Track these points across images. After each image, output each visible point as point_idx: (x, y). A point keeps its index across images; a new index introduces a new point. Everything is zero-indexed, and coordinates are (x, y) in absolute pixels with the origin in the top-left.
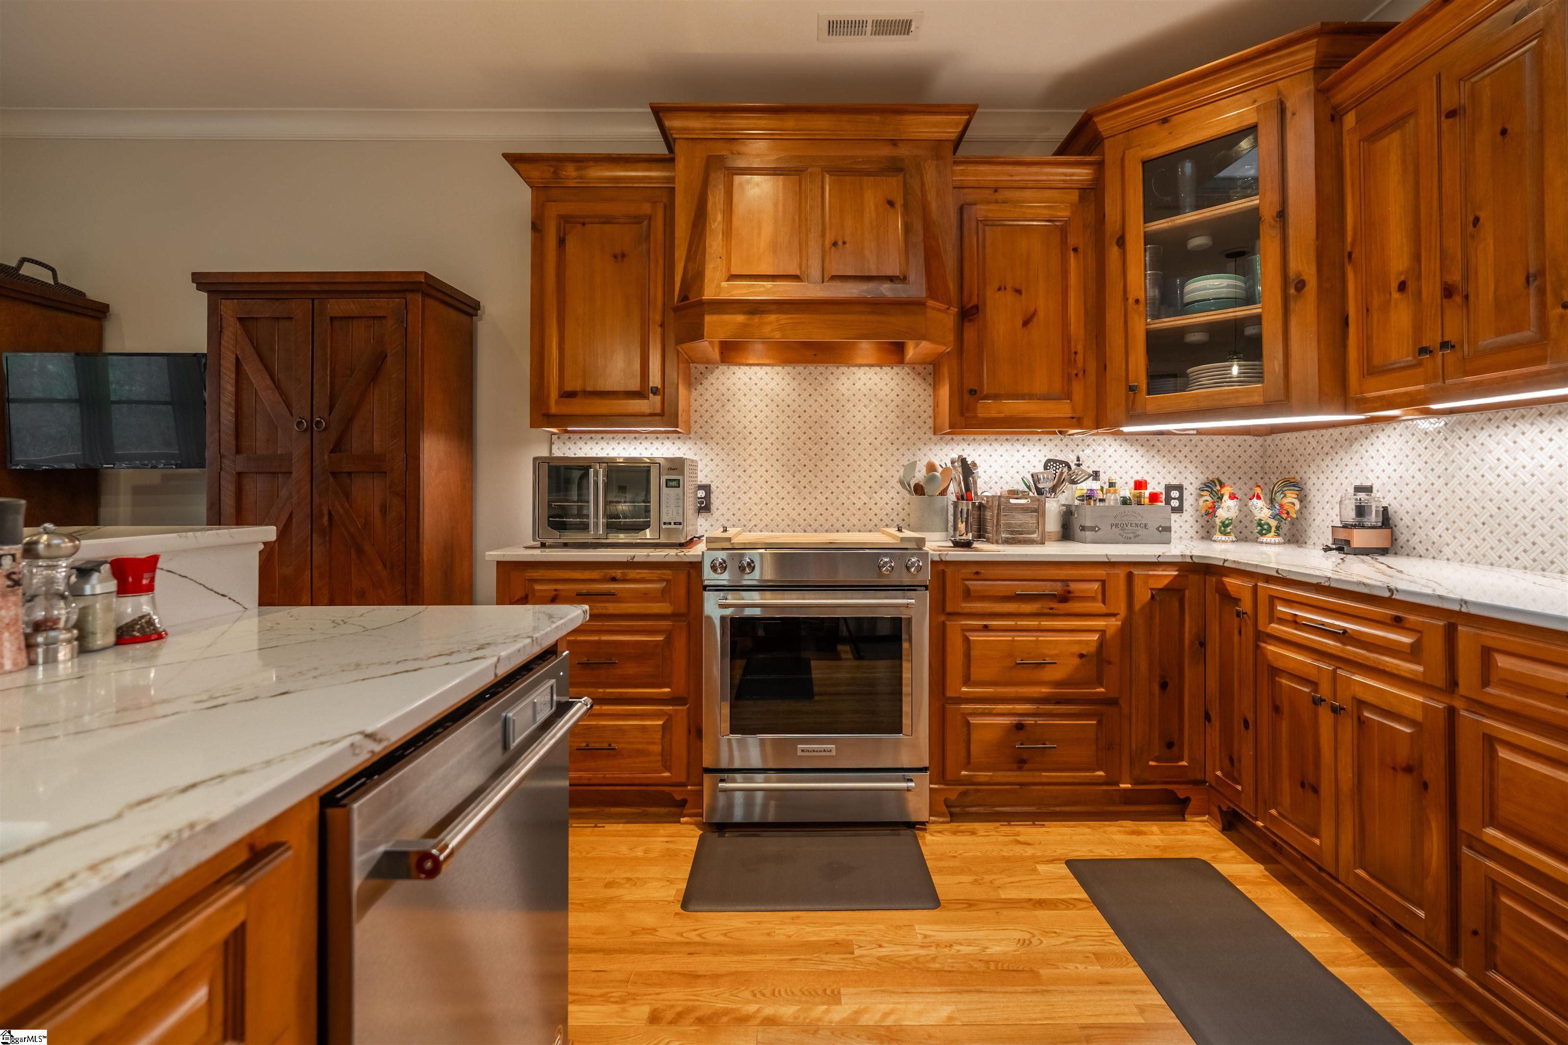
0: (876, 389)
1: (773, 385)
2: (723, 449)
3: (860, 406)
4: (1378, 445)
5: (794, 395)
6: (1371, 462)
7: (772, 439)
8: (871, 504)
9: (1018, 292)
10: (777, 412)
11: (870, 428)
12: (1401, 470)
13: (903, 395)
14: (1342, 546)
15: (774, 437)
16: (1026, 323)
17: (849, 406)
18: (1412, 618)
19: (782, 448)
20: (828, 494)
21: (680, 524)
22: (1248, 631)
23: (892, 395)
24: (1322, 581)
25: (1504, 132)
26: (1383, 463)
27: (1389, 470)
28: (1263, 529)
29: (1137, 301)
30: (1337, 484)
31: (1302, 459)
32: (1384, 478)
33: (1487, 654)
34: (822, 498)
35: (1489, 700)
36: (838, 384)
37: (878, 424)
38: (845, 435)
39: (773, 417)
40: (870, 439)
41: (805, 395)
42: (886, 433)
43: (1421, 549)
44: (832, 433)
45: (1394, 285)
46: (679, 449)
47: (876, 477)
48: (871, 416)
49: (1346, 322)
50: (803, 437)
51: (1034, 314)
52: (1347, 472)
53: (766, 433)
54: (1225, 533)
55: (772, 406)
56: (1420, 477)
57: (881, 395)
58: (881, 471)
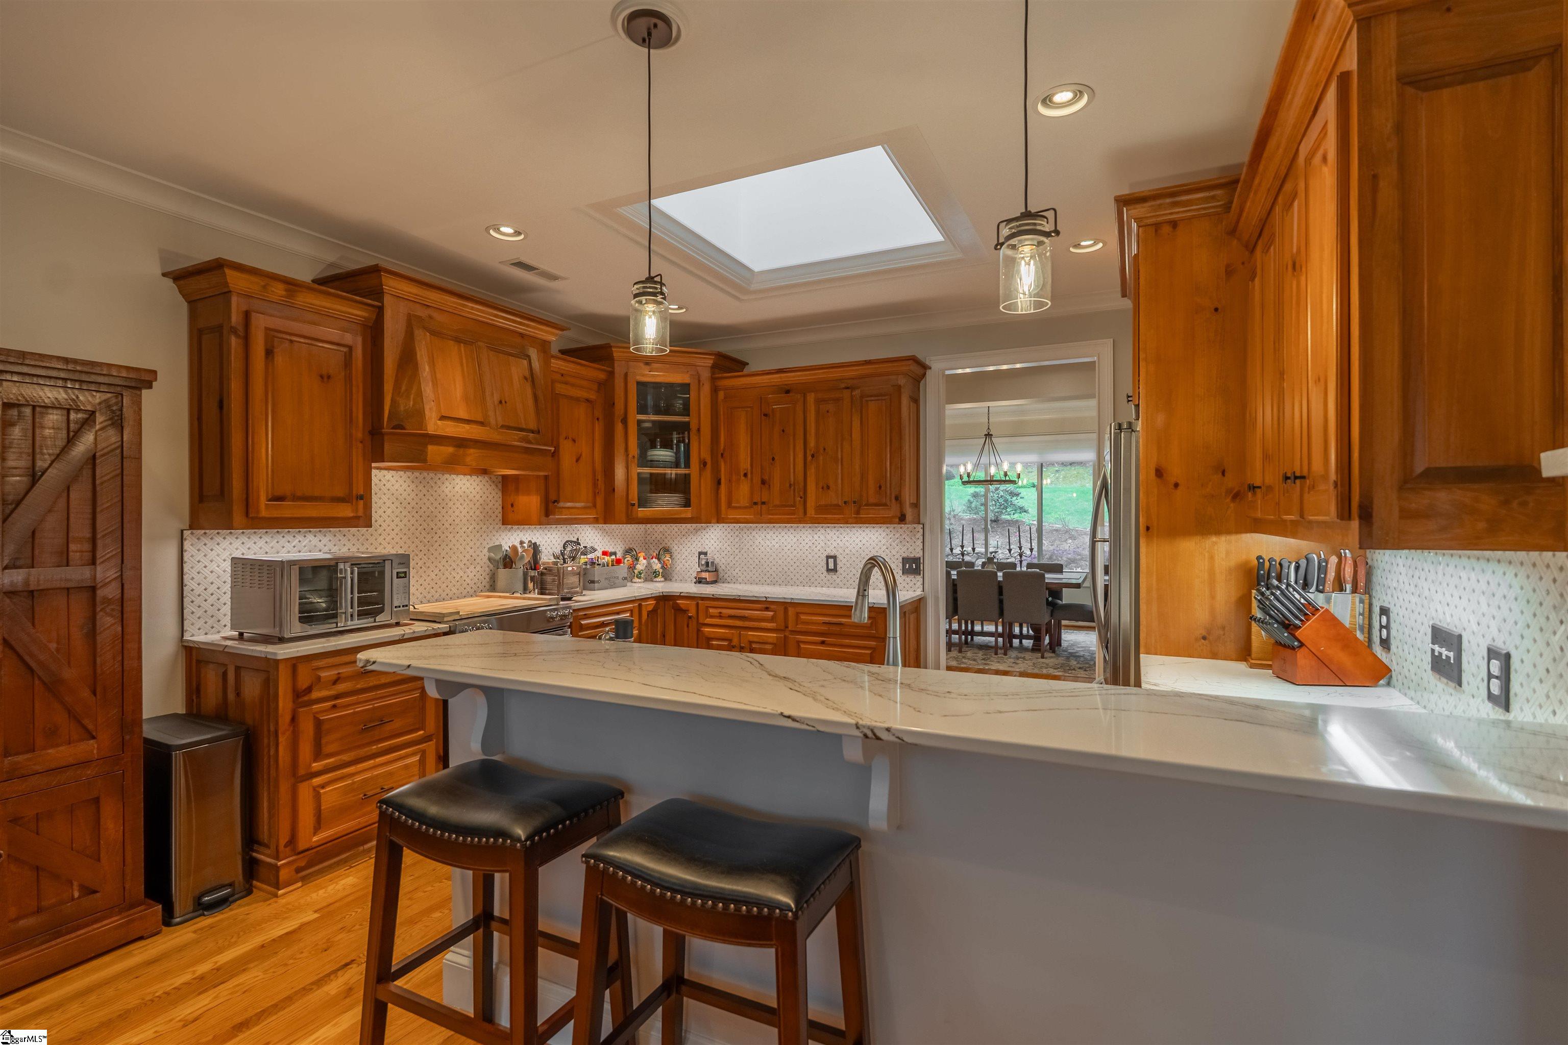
0: (468, 492)
1: (397, 486)
2: (358, 540)
3: (458, 505)
4: (710, 533)
5: (413, 495)
6: (706, 541)
7: (397, 530)
8: (465, 578)
9: (574, 441)
10: (400, 509)
11: (464, 520)
12: (720, 545)
13: (484, 497)
14: (700, 581)
15: (399, 528)
16: (577, 461)
17: (450, 504)
18: (772, 607)
19: (405, 538)
20: (436, 572)
21: (407, 606)
22: (693, 625)
23: (478, 497)
24: (736, 597)
25: (783, 431)
26: (712, 542)
27: (715, 545)
28: (656, 574)
29: (634, 457)
30: (689, 550)
31: (669, 537)
32: (713, 548)
33: (798, 614)
34: (433, 575)
35: (798, 630)
36: (443, 488)
37: (469, 518)
38: (448, 526)
39: (397, 512)
40: (464, 529)
41: (421, 495)
42: (474, 524)
43: (729, 579)
44: (439, 524)
45: (742, 474)
46: (320, 541)
47: (468, 556)
48: (464, 512)
49: (719, 482)
50: (420, 528)
51: (581, 455)
52: (694, 545)
53: (393, 525)
54: (640, 578)
55: (397, 504)
56: (729, 548)
57: (471, 496)
58: (471, 551)
